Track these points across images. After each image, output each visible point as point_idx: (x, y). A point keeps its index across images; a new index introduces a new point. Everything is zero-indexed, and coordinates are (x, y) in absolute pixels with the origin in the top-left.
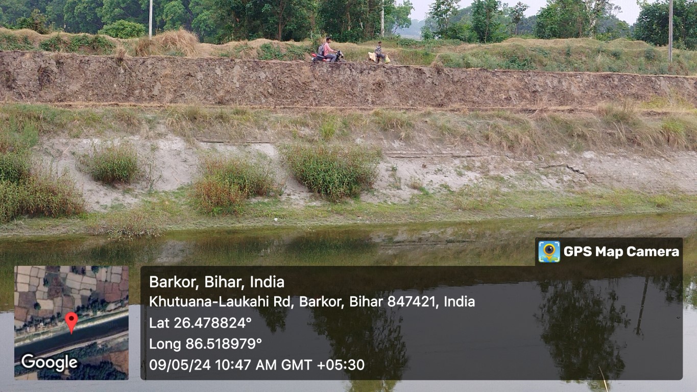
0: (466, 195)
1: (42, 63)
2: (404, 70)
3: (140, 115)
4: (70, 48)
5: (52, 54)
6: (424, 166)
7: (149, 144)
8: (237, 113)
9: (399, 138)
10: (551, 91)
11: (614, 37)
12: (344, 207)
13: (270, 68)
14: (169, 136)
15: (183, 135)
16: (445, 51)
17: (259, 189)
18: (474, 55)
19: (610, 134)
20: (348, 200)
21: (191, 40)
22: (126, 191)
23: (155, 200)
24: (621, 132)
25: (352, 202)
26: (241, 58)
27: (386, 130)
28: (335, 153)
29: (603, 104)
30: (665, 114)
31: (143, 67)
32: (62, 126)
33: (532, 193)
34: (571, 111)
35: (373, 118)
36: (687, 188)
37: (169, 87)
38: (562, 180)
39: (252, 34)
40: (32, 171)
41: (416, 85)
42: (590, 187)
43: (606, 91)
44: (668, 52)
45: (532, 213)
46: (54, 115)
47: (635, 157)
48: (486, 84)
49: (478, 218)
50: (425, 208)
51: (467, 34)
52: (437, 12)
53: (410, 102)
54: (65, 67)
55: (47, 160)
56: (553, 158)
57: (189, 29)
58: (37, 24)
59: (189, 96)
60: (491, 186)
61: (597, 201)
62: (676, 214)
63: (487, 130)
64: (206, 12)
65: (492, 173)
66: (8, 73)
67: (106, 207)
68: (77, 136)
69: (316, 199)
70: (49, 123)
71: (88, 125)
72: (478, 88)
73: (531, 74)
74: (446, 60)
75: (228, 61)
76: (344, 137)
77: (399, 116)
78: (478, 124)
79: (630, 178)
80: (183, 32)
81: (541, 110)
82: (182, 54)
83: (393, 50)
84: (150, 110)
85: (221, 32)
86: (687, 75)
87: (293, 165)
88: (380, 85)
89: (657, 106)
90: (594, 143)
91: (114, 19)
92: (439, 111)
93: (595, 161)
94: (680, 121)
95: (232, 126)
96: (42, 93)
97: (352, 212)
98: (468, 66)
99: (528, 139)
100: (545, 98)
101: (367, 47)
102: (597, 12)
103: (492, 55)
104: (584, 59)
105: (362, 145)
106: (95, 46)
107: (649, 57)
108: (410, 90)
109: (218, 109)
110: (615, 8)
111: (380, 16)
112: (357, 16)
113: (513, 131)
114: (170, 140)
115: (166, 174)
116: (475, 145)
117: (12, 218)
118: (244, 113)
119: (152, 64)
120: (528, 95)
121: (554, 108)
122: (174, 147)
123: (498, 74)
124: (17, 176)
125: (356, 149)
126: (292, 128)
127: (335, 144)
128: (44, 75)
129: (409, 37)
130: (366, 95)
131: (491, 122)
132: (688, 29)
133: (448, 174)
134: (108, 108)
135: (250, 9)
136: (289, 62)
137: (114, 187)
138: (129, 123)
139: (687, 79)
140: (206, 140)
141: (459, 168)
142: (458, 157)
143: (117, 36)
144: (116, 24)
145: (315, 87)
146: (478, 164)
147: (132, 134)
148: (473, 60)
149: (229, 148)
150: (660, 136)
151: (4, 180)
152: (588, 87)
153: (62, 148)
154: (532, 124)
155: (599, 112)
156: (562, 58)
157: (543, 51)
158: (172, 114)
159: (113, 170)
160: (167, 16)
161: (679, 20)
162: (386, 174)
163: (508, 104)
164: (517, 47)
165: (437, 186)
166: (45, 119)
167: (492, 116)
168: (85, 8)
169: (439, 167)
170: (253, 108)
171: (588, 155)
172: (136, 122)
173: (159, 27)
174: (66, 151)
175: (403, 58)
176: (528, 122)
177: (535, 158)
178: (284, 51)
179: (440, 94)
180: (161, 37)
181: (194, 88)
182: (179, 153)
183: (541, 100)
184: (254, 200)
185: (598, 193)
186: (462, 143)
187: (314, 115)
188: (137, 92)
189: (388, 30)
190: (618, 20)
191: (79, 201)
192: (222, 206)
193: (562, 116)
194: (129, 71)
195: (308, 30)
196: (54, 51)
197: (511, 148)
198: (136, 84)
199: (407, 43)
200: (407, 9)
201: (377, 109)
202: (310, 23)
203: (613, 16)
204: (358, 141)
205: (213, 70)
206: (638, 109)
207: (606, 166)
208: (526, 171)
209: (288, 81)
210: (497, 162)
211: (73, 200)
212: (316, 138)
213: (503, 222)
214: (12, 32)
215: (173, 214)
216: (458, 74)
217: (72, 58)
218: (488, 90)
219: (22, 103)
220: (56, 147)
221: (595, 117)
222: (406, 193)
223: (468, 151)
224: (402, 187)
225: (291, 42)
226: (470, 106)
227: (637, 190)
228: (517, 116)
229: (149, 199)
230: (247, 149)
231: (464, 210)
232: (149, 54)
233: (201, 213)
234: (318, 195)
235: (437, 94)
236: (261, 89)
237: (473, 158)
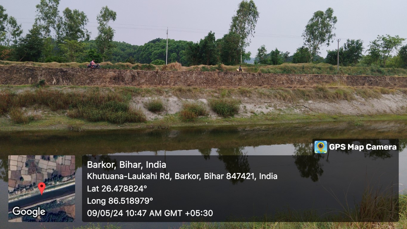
0: (269, 115)
1: (133, 74)
2: (248, 74)
3: (164, 90)
4: (141, 68)
5: (136, 71)
6: (255, 106)
7: (166, 99)
8: (194, 89)
9: (247, 96)
10: (297, 80)
11: (319, 63)
12: (229, 119)
13: (205, 74)
14: (173, 96)
15: (177, 96)
16: (262, 68)
17: (201, 113)
18: (271, 69)
19: (318, 95)
20: (230, 117)
21: (179, 65)
22: (159, 114)
23: (168, 117)
24: (321, 94)
25: (231, 118)
26: (195, 71)
27: (242, 94)
28: (226, 101)
29: (315, 85)
30: (336, 88)
31: (164, 74)
32: (139, 94)
33: (291, 114)
34: (304, 87)
35: (238, 90)
36: (344, 112)
37: (172, 81)
38: (301, 110)
39: (199, 63)
40: (130, 108)
41: (252, 79)
42: (311, 112)
43: (316, 80)
44: (337, 67)
45: (291, 121)
46: (137, 90)
47: (326, 102)
48: (276, 78)
49: (273, 123)
50: (255, 119)
51: (269, 62)
52: (259, 55)
53: (250, 85)
54: (140, 75)
55: (134, 104)
56: (298, 103)
57: (179, 62)
58: (131, 61)
59: (179, 83)
60: (277, 112)
61: (313, 117)
62: (340, 122)
63: (276, 93)
64: (184, 56)
65: (278, 108)
66: (122, 77)
67: (153, 119)
68: (143, 97)
69: (220, 116)
70: (135, 92)
71: (147, 93)
72: (273, 80)
73: (291, 75)
74: (262, 71)
75: (191, 72)
76: (229, 96)
77: (247, 89)
78: (273, 92)
79: (325, 110)
80: (177, 63)
81: (294, 87)
82: (177, 70)
83: (245, 68)
84: (166, 88)
85: (189, 63)
86: (344, 75)
87: (212, 105)
88: (240, 79)
89: (334, 85)
90: (312, 98)
91: (155, 60)
92: (260, 87)
93: (312, 104)
94: (342, 90)
95: (193, 93)
96: (133, 83)
97: (231, 121)
98: (270, 72)
99: (290, 96)
100: (295, 83)
101: (236, 67)
102: (313, 54)
103: (278, 69)
104: (309, 70)
105: (235, 99)
106: (149, 68)
107: (331, 69)
108: (250, 81)
109: (188, 88)
110: (319, 53)
111: (241, 56)
112: (233, 57)
113: (285, 94)
114: (173, 97)
115: (172, 108)
116: (272, 98)
117: (124, 123)
118: (196, 89)
119: (167, 73)
120: (290, 82)
121: (298, 86)
122: (174, 100)
123: (280, 75)
124: (125, 109)
125: (232, 100)
126: (212, 94)
127: (226, 98)
128: (133, 77)
129: (250, 63)
130: (236, 82)
131: (277, 91)
132: (344, 60)
133: (263, 108)
134: (153, 87)
135: (198, 55)
136: (211, 72)
137: (155, 113)
138: (160, 92)
139: (344, 76)
140: (184, 97)
141: (266, 106)
142: (266, 103)
143: (156, 64)
144: (156, 61)
145: (219, 80)
146: (273, 105)
147: (161, 96)
148: (272, 71)
149: (192, 100)
150: (335, 95)
151: (121, 110)
152: (310, 79)
153: (139, 100)
154: (291, 91)
155: (314, 87)
156: (301, 70)
157: (295, 67)
158: (173, 89)
159: (155, 107)
160: (172, 58)
161: (341, 56)
162: (243, 108)
163: (283, 85)
164: (286, 66)
165: (259, 112)
166: (134, 91)
167: (277, 89)
168: (146, 56)
169: (260, 106)
170: (199, 87)
171: (310, 102)
172: (162, 92)
173: (169, 61)
174: (140, 101)
175: (248, 70)
176: (290, 91)
177: (292, 103)
178: (209, 69)
179: (260, 82)
180: (170, 65)
181: (181, 81)
182: (176, 102)
183: (294, 83)
184: (200, 117)
185: (314, 114)
186: (268, 98)
187: (219, 89)
188: (162, 82)
189: (243, 61)
190: (320, 57)
191: (144, 117)
192: (189, 119)
193: (301, 89)
194: (160, 76)
195: (217, 61)
196: (136, 69)
197: (284, 99)
198: (162, 80)
199: (249, 65)
200: (249, 54)
201: (240, 87)
202: (217, 59)
203: (318, 56)
204: (233, 97)
205: (187, 75)
206: (327, 86)
207: (316, 105)
208: (289, 107)
209: (210, 78)
210: (279, 104)
211: (142, 117)
212: (220, 97)
213: (281, 124)
214: (123, 64)
215: (174, 121)
216: (266, 76)
217: (142, 72)
218: (277, 80)
219: (126, 86)
220: (137, 100)
221: (312, 89)
222: (249, 115)
223: (269, 101)
224: (248, 113)
225: (211, 66)
226: (270, 86)
227: (327, 113)
228: (286, 89)
229: (166, 117)
230: (197, 100)
231: (268, 120)
232: (166, 70)
233: (183, 121)
234: (220, 115)
235: (259, 82)
236: (202, 81)
237: (271, 103)
